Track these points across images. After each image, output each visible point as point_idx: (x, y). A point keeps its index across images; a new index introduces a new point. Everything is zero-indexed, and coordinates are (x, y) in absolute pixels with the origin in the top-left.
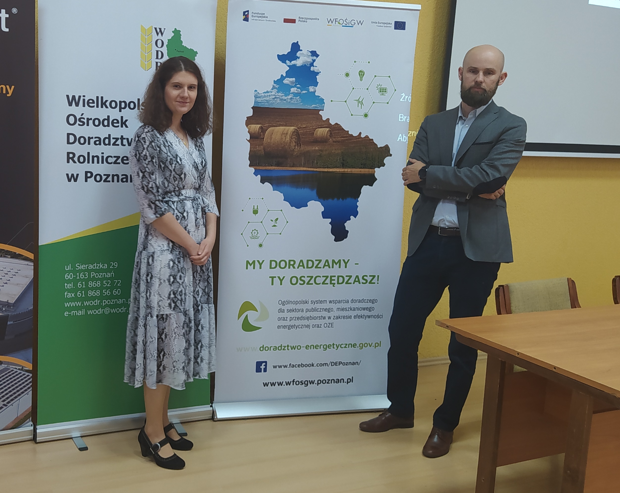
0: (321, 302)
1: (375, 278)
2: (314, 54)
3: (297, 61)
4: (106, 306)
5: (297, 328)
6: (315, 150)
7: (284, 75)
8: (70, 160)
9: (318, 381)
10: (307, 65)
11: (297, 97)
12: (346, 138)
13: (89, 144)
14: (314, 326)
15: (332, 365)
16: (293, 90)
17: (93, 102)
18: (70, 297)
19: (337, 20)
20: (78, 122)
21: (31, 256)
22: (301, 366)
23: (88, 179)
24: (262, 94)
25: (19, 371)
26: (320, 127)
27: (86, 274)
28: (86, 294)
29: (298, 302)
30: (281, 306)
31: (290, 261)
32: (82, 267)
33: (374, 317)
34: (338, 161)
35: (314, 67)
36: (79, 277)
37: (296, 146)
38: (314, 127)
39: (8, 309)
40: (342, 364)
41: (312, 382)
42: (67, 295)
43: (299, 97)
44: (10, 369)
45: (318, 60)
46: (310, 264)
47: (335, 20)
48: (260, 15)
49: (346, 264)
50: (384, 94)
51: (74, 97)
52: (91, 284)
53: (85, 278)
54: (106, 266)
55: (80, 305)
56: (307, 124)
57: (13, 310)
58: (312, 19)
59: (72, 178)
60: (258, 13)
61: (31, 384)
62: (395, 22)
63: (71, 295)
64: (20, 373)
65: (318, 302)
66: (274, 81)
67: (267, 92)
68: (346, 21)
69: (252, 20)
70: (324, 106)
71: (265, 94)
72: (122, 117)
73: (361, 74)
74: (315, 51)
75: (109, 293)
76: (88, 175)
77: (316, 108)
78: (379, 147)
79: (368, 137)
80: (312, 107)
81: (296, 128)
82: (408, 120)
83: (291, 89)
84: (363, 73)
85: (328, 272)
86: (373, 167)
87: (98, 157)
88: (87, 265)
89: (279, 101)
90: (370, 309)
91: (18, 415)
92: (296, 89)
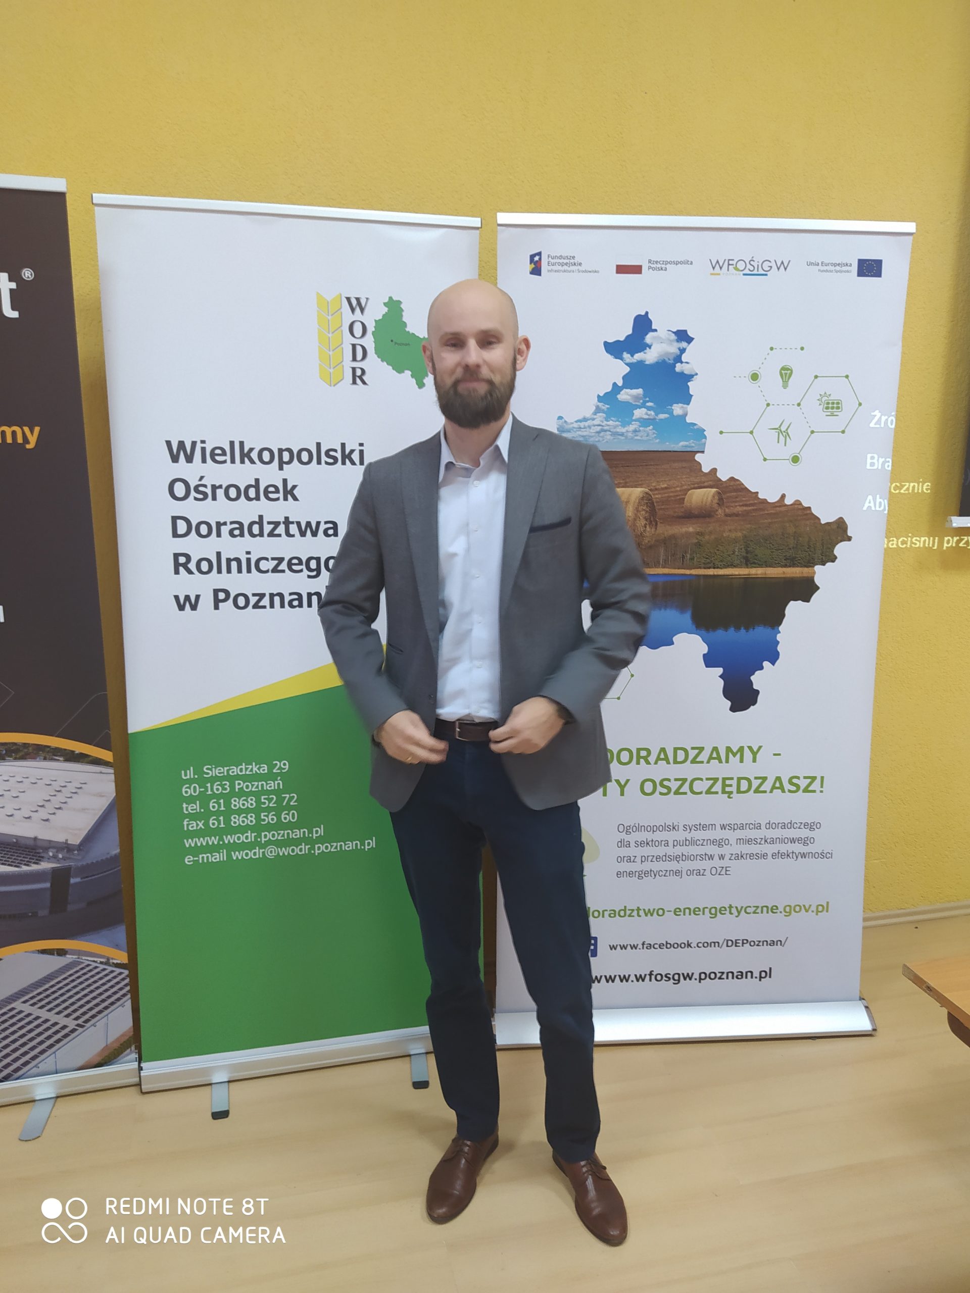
0: (704, 827)
1: (816, 781)
2: (683, 336)
3: (645, 353)
4: (269, 843)
5: (655, 876)
6: (686, 533)
7: (620, 383)
8: (181, 569)
9: (700, 974)
10: (667, 359)
11: (648, 428)
12: (753, 508)
13: (219, 535)
14: (690, 872)
15: (727, 946)
16: (639, 413)
17: (224, 453)
18: (195, 828)
19: (731, 262)
20: (193, 494)
21: (107, 755)
22: (665, 947)
23: (221, 604)
24: (573, 423)
25: (102, 967)
26: (696, 485)
27: (226, 784)
28: (227, 821)
29: (658, 828)
30: (623, 836)
31: (639, 750)
32: (216, 772)
33: (814, 855)
34: (736, 553)
35: (684, 364)
36: (212, 790)
37: (648, 527)
38: (685, 487)
39: (68, 856)
40: (748, 944)
41: (689, 977)
42: (188, 825)
43: (651, 427)
44: (83, 963)
45: (690, 348)
46: (681, 756)
47: (727, 262)
48: (565, 261)
49: (755, 754)
50: (835, 414)
51: (181, 444)
52: (236, 803)
53: (224, 792)
54: (266, 768)
55: (216, 843)
56: (670, 480)
57: (79, 858)
58: (677, 263)
59: (186, 603)
60: (561, 257)
61: (128, 988)
62: (860, 261)
63: (197, 825)
64: (104, 970)
65: (698, 827)
66: (599, 396)
67: (585, 420)
68: (752, 263)
69: (548, 271)
70: (705, 443)
71: (579, 423)
72: (285, 481)
73: (786, 374)
74: (686, 331)
75: (272, 819)
76: (220, 597)
77: (689, 449)
78: (823, 522)
79: (801, 504)
80: (681, 445)
81: (647, 490)
82: (888, 466)
83: (634, 412)
84: (789, 372)
85: (716, 769)
86: (810, 563)
87: (238, 560)
88: (226, 769)
89: (609, 437)
90: (805, 842)
91: (108, 1043)
92: (644, 410)
